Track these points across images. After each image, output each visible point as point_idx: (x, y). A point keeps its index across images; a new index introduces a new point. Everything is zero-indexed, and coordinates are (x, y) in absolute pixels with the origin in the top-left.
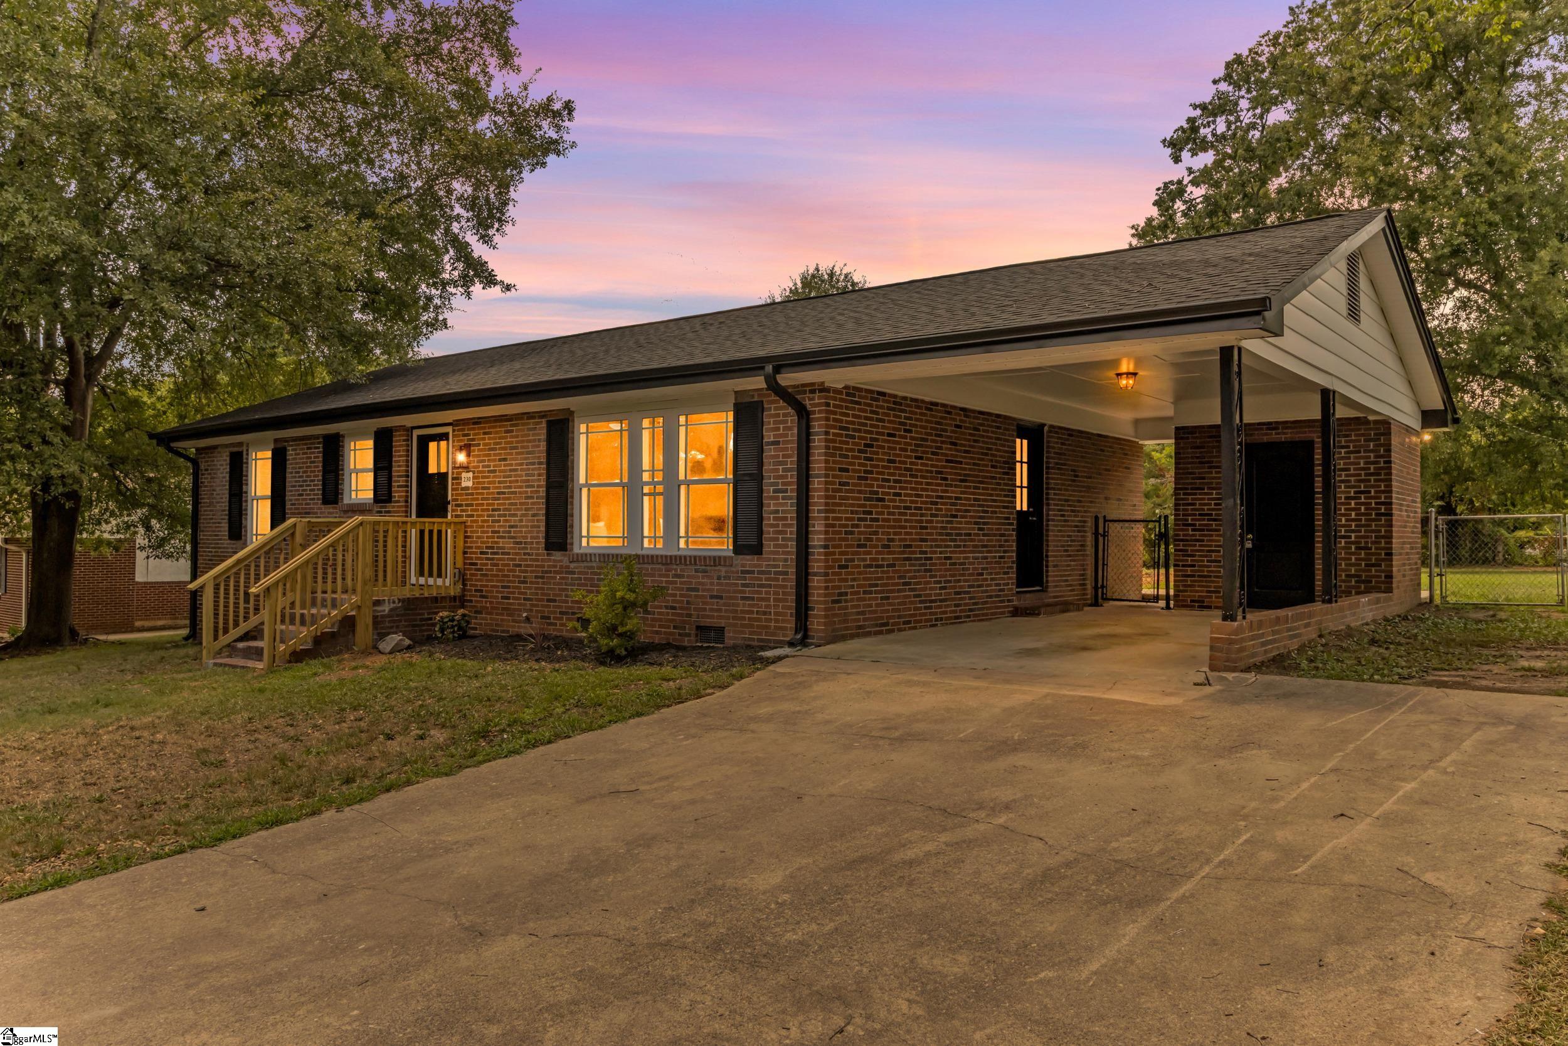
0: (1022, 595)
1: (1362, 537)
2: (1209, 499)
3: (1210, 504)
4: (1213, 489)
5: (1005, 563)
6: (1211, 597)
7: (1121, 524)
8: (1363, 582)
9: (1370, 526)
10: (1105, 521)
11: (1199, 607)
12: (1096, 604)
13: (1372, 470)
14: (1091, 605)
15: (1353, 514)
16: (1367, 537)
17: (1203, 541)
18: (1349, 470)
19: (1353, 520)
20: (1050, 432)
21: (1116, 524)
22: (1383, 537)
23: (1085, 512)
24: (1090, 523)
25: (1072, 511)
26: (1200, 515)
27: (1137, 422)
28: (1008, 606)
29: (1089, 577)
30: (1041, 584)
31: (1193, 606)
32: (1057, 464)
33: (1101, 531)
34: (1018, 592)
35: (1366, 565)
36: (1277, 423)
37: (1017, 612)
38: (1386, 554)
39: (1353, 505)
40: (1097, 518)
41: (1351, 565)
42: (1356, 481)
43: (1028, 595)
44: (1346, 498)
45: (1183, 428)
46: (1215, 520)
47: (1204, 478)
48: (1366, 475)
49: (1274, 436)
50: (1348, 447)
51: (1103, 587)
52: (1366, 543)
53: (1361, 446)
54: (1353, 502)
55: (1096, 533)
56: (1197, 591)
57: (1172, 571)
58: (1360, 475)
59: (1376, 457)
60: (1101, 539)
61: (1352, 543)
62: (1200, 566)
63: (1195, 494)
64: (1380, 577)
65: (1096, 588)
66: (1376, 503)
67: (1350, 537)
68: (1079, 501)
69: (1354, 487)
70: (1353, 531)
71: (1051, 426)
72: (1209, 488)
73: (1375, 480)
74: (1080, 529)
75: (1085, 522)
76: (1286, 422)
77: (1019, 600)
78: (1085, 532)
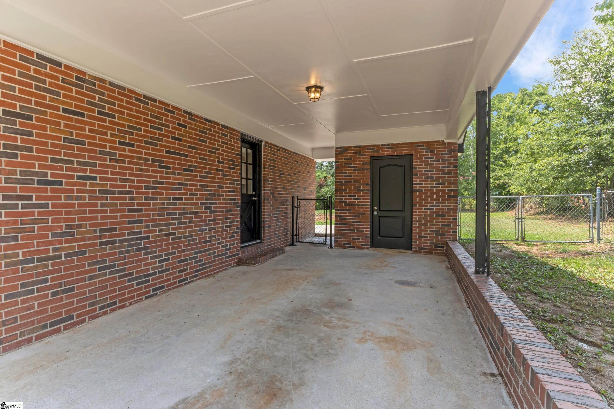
0: (245, 250)
1: (440, 209)
2: (354, 187)
3: (355, 190)
4: (356, 182)
5: (231, 230)
6: (355, 242)
7: (307, 201)
8: (440, 235)
9: (445, 203)
10: (298, 199)
11: (348, 247)
12: (293, 244)
13: (446, 171)
14: (290, 245)
15: (435, 196)
16: (443, 209)
17: (351, 210)
18: (433, 171)
19: (435, 200)
20: (266, 146)
21: (304, 201)
22: (452, 209)
23: (287, 194)
24: (290, 200)
25: (280, 194)
26: (349, 196)
27: (313, 149)
28: (234, 259)
29: (289, 229)
30: (259, 238)
31: (345, 247)
32: (270, 166)
33: (295, 205)
34: (241, 247)
35: (442, 225)
36: (392, 144)
37: (239, 263)
38: (454, 219)
39: (435, 191)
40: (293, 197)
41: (433, 225)
42: (436, 177)
43: (250, 248)
44: (431, 187)
45: (340, 148)
46: (357, 199)
47: (351, 176)
48: (443, 174)
49: (390, 152)
50: (432, 158)
51: (296, 235)
52: (442, 212)
53: (440, 157)
54: (435, 189)
55: (293, 206)
56: (347, 238)
57: (333, 226)
58: (439, 174)
59: (448, 164)
60: (295, 209)
61: (434, 212)
62: (348, 224)
63: (347, 185)
64: (450, 232)
65: (293, 236)
66: (448, 190)
67: (433, 209)
68: (284, 188)
69: (435, 181)
70: (435, 206)
71: (266, 142)
72: (354, 181)
73: (448, 177)
74: (284, 204)
75: (287, 200)
76: (398, 144)
77: (243, 253)
78: (287, 205)
